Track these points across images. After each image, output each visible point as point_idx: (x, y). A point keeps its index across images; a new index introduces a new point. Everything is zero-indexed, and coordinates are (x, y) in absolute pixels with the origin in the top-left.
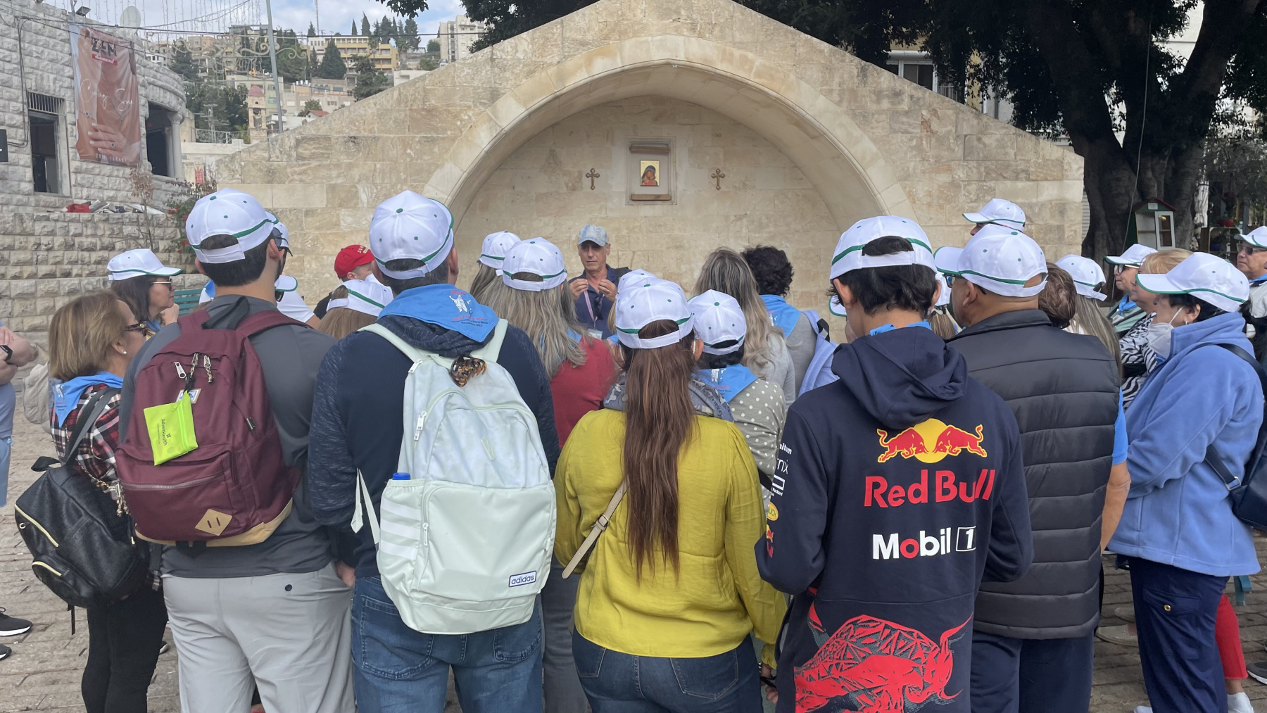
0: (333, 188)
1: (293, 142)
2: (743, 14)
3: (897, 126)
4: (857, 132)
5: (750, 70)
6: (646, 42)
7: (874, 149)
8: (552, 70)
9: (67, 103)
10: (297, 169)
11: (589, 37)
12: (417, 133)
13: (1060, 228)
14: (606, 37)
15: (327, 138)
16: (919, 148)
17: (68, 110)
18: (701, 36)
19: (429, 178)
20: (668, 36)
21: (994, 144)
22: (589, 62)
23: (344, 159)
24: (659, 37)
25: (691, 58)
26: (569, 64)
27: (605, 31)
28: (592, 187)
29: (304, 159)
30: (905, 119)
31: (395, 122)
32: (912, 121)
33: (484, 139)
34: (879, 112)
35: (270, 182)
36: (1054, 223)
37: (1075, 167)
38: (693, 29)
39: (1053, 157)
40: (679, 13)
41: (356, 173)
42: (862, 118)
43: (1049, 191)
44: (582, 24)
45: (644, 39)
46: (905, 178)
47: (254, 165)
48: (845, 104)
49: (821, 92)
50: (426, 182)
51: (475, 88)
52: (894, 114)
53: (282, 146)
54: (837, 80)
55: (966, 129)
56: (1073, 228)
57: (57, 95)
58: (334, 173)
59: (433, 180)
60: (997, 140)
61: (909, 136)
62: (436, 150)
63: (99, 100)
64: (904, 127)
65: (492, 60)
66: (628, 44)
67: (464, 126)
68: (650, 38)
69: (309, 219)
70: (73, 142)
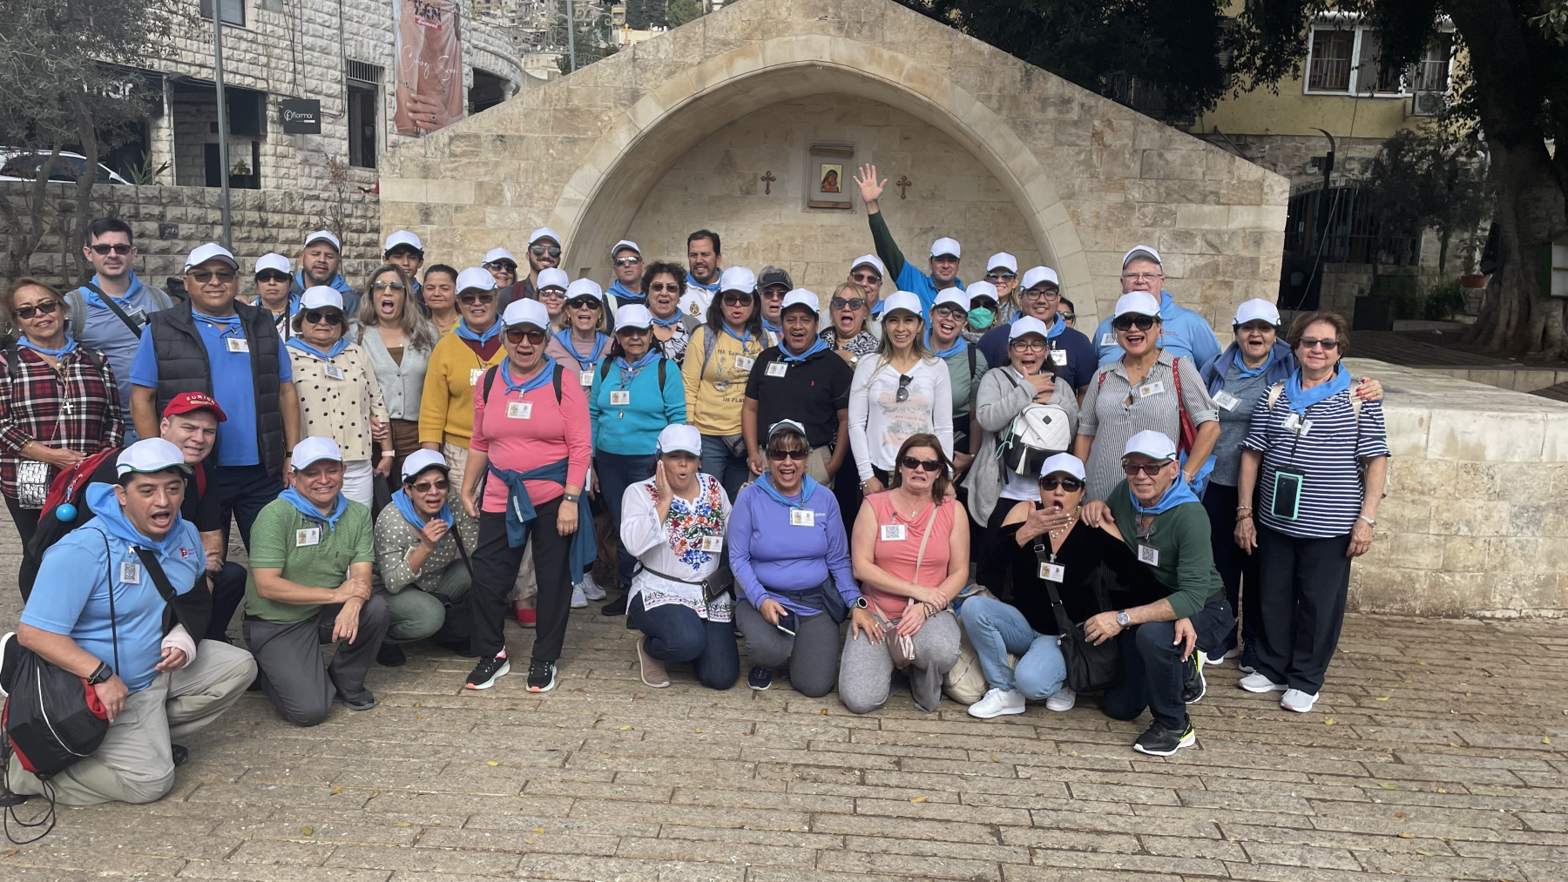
0: (480, 185)
1: (447, 140)
2: (895, 12)
3: (1063, 138)
4: (1017, 143)
5: (900, 73)
6: (790, 41)
7: (1036, 162)
8: (693, 71)
9: (387, 71)
10: (449, 166)
11: (731, 37)
12: (561, 132)
13: (1254, 261)
14: (749, 37)
15: (477, 136)
16: (1088, 163)
17: (387, 79)
18: (848, 35)
19: (569, 178)
20: (814, 36)
21: (1178, 161)
22: (730, 62)
23: (492, 158)
24: (803, 37)
25: (837, 59)
26: (710, 65)
27: (748, 31)
28: (768, 192)
29: (455, 156)
30: (1073, 130)
31: (540, 121)
32: (1080, 132)
33: (623, 141)
34: (1043, 122)
35: (425, 177)
36: (1246, 254)
37: (1277, 189)
38: (840, 28)
39: (1251, 178)
40: (826, 11)
41: (502, 172)
42: (1024, 128)
43: (1243, 218)
44: (725, 23)
45: (787, 39)
46: (1069, 196)
47: (412, 160)
48: (1004, 112)
49: (978, 98)
50: (566, 182)
51: (617, 89)
52: (1060, 125)
53: (437, 143)
54: (997, 84)
55: (1145, 143)
56: (1271, 262)
57: (376, 63)
58: (482, 170)
59: (572, 181)
60: (1183, 157)
61: (1077, 149)
62: (577, 150)
63: (421, 69)
64: (1073, 139)
65: (634, 60)
66: (771, 44)
67: (605, 127)
68: (794, 38)
69: (459, 215)
70: (391, 113)
